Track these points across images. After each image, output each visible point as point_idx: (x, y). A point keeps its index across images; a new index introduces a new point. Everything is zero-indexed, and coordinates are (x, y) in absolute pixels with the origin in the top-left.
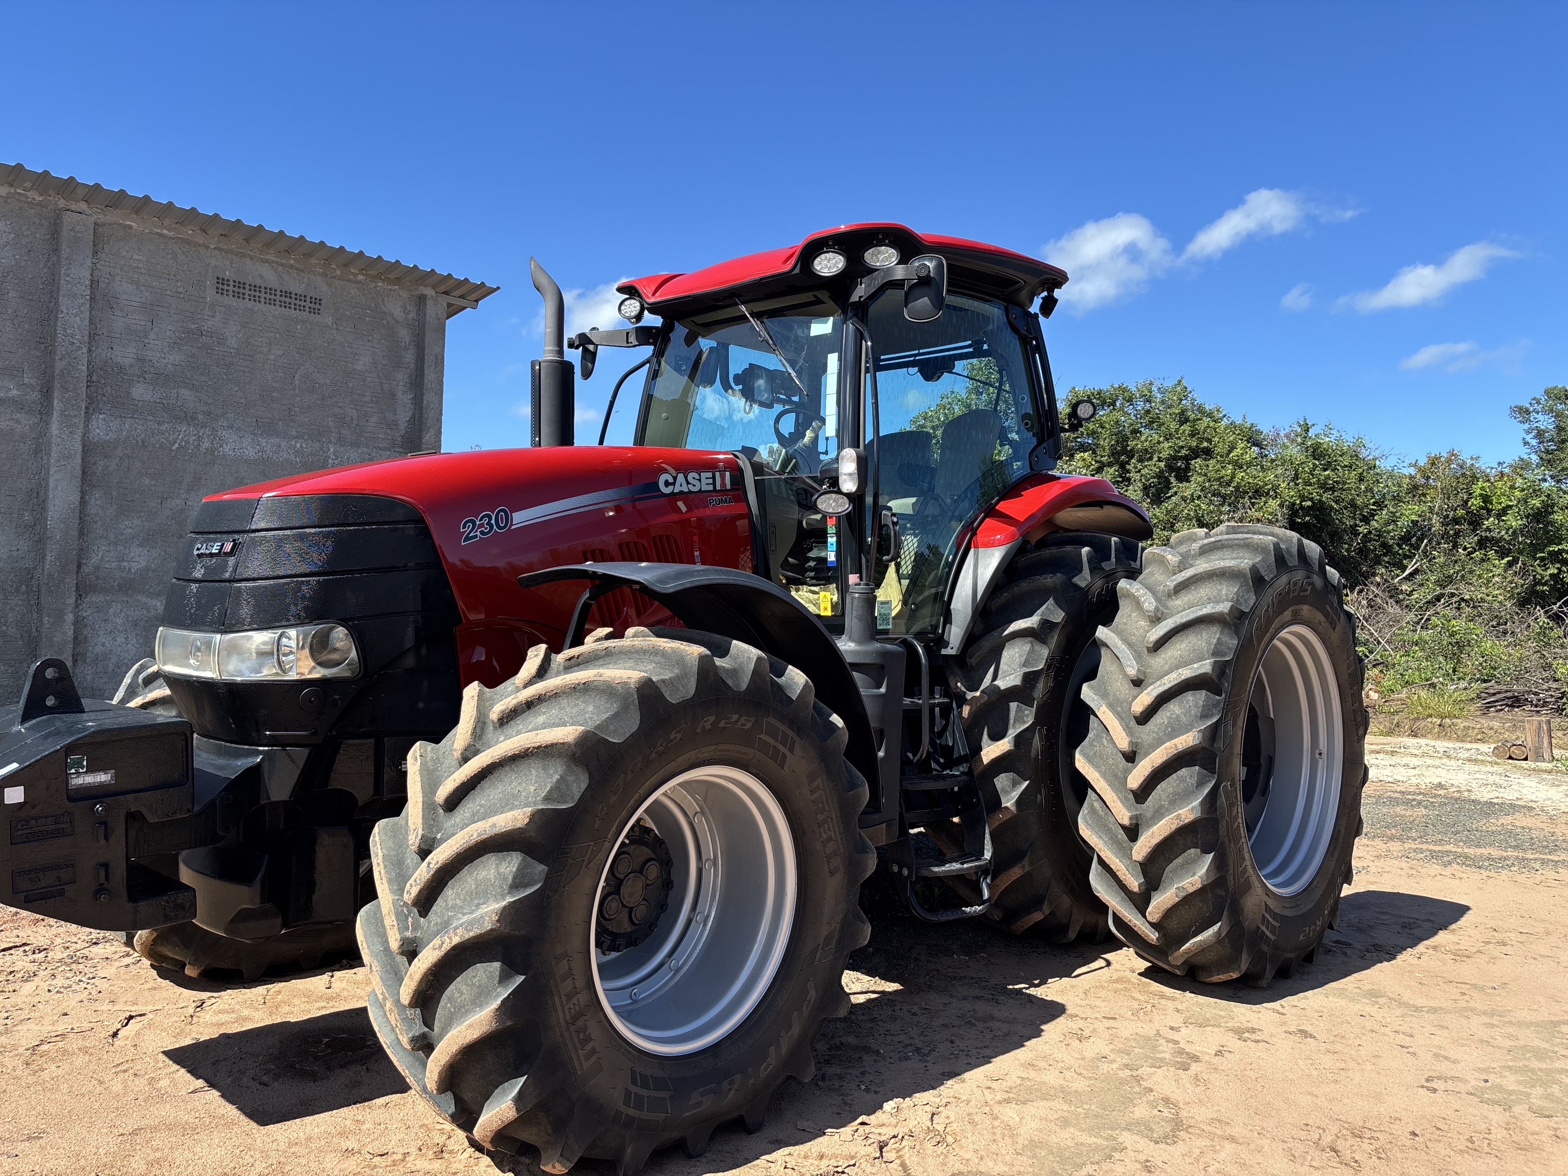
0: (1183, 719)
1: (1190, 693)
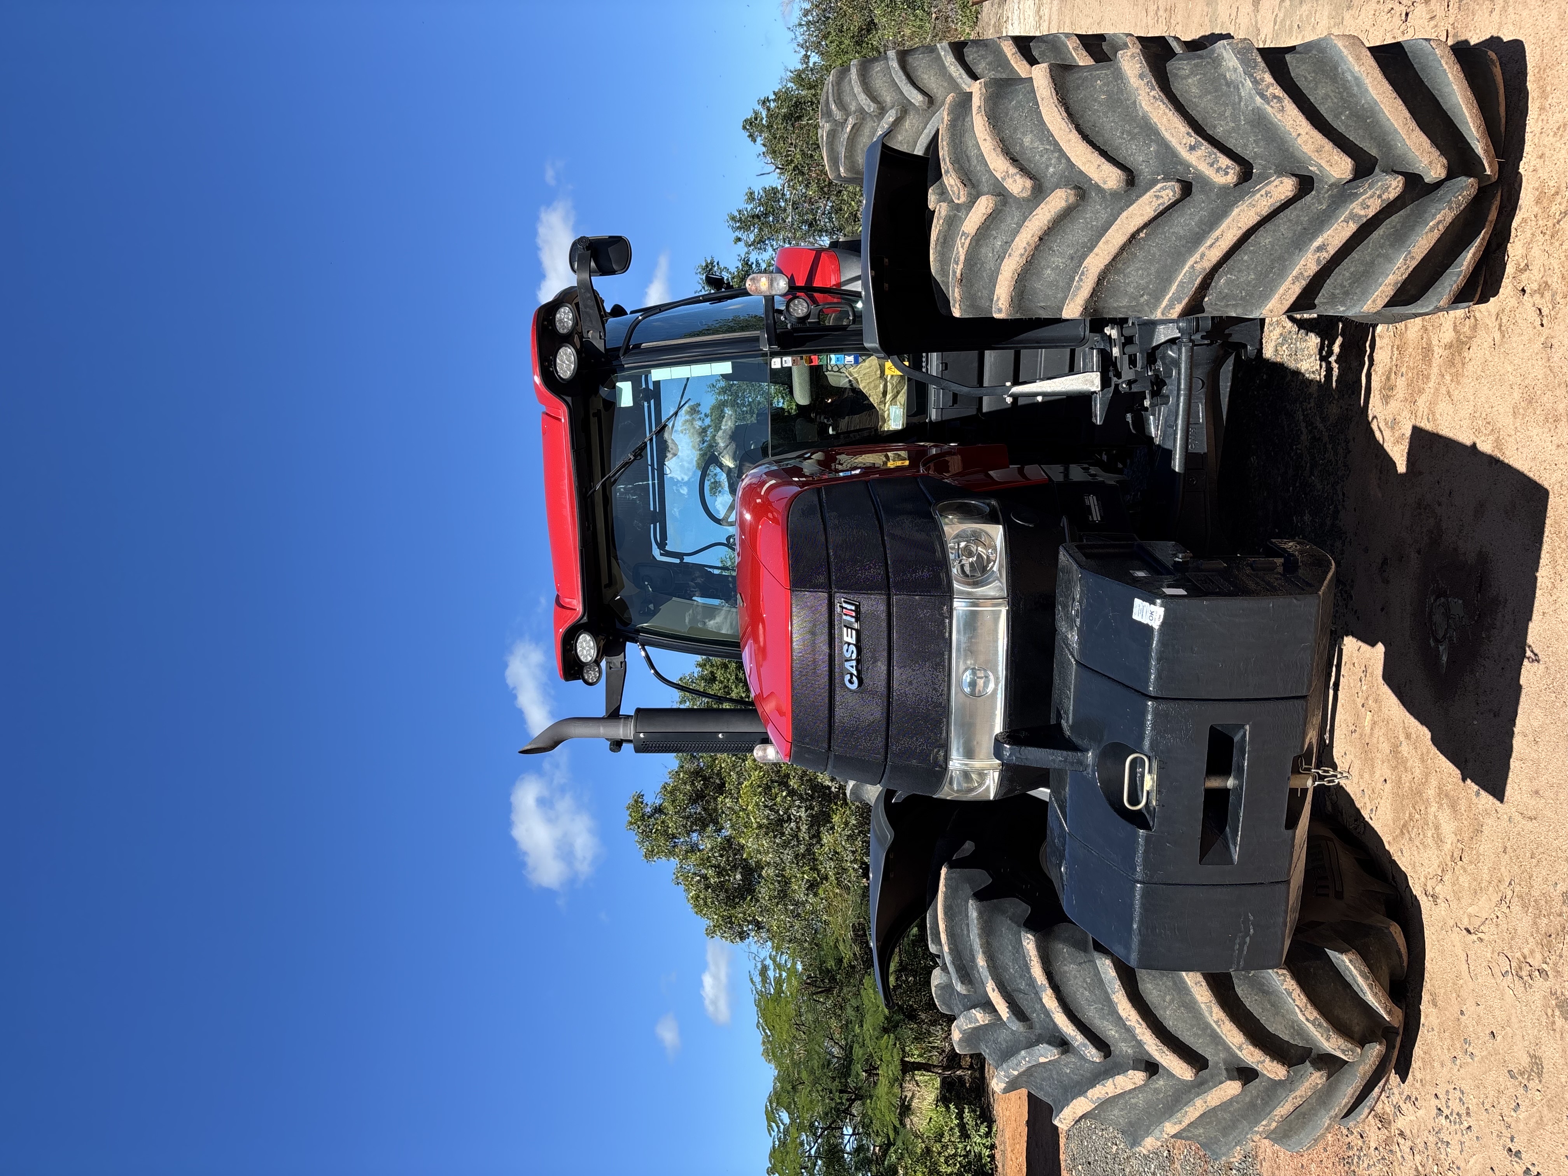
0: (990, 58)
1: (966, 59)
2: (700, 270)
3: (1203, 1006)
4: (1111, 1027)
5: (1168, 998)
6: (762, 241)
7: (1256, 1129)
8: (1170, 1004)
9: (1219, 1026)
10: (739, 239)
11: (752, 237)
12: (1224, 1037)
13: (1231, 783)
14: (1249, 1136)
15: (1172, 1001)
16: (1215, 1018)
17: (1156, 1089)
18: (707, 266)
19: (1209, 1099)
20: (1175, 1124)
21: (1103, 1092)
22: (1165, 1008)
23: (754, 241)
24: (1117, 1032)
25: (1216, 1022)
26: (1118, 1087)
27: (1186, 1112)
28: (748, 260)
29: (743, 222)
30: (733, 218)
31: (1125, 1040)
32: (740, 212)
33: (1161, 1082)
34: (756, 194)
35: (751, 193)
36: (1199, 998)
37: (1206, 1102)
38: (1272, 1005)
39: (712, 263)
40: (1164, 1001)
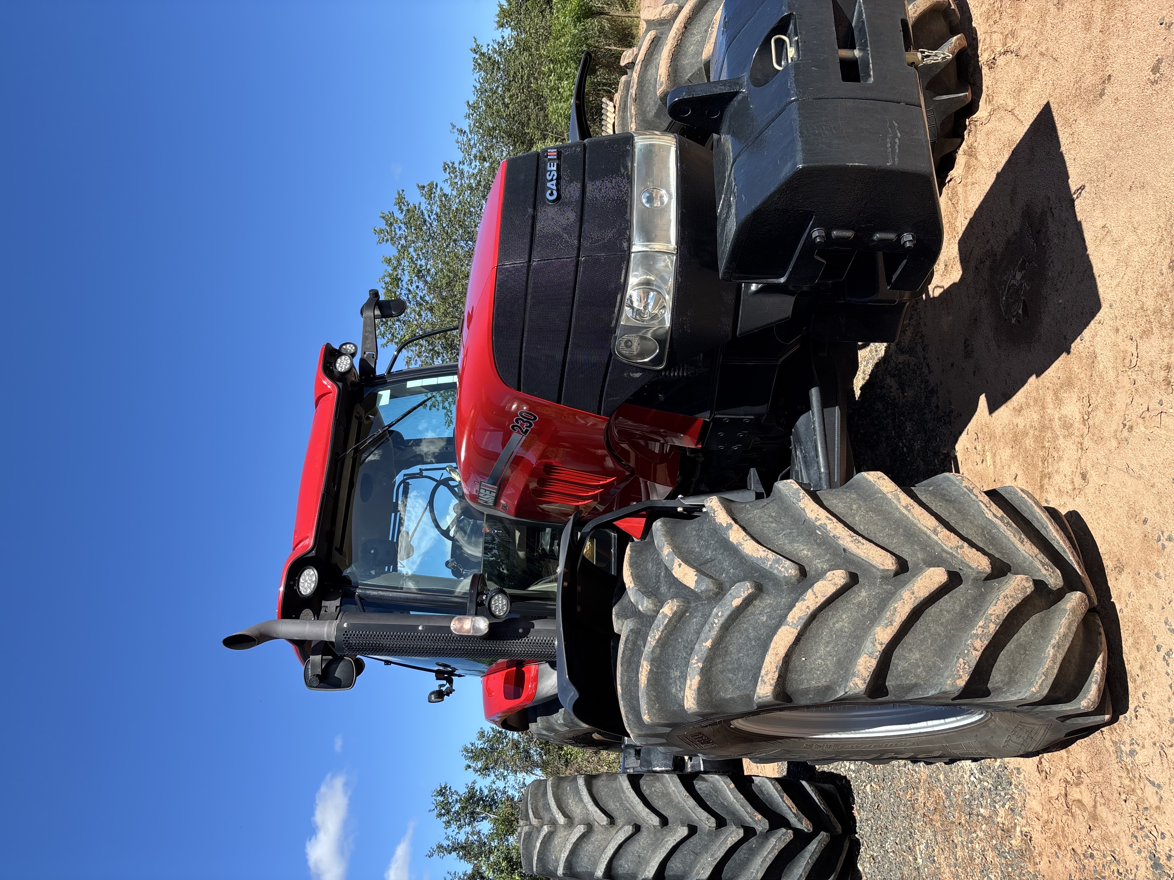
2: (435, 793)
3: (889, 496)
4: (802, 547)
5: (854, 507)
6: (487, 768)
7: (975, 632)
8: (857, 511)
9: (909, 511)
10: (469, 767)
11: (480, 765)
12: (916, 521)
13: (857, 53)
14: (969, 642)
15: (860, 507)
16: (904, 503)
17: (859, 603)
18: (441, 790)
19: (916, 588)
20: (887, 626)
21: (804, 608)
22: (853, 516)
23: (481, 768)
24: (809, 550)
25: (906, 507)
26: (819, 595)
27: (895, 608)
28: (474, 788)
29: (475, 754)
30: (466, 750)
31: (819, 556)
32: (472, 744)
33: (864, 594)
34: (486, 733)
35: (483, 733)
36: (885, 490)
37: (913, 593)
38: (959, 511)
39: (445, 788)
40: (851, 510)
